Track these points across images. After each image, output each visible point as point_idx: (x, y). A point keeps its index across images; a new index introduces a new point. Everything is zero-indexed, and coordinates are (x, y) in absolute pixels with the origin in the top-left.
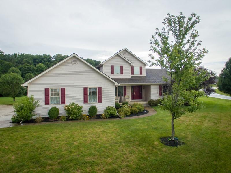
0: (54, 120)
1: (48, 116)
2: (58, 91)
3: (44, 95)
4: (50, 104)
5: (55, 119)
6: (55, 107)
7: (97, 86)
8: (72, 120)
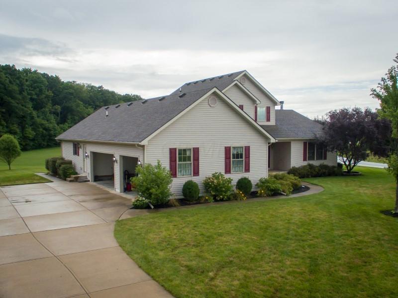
0: (195, 202)
1: (182, 197)
2: (188, 153)
3: (169, 161)
4: (178, 176)
5: (196, 200)
6: (191, 181)
7: (243, 143)
8: (222, 200)
